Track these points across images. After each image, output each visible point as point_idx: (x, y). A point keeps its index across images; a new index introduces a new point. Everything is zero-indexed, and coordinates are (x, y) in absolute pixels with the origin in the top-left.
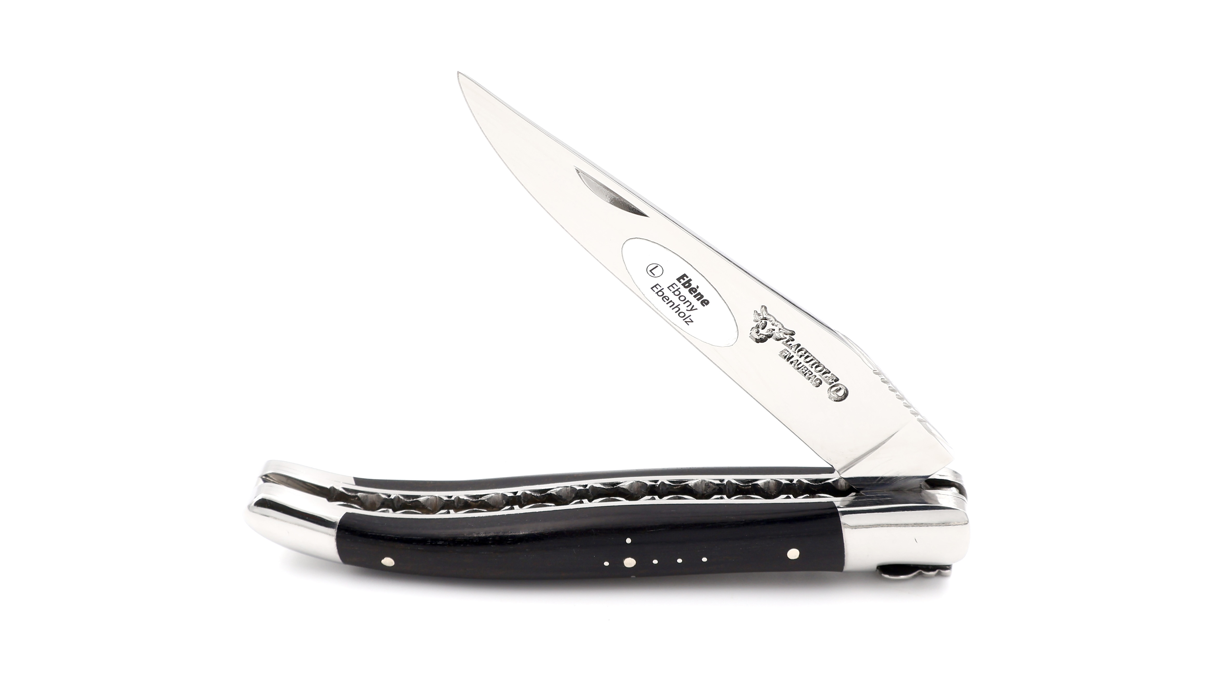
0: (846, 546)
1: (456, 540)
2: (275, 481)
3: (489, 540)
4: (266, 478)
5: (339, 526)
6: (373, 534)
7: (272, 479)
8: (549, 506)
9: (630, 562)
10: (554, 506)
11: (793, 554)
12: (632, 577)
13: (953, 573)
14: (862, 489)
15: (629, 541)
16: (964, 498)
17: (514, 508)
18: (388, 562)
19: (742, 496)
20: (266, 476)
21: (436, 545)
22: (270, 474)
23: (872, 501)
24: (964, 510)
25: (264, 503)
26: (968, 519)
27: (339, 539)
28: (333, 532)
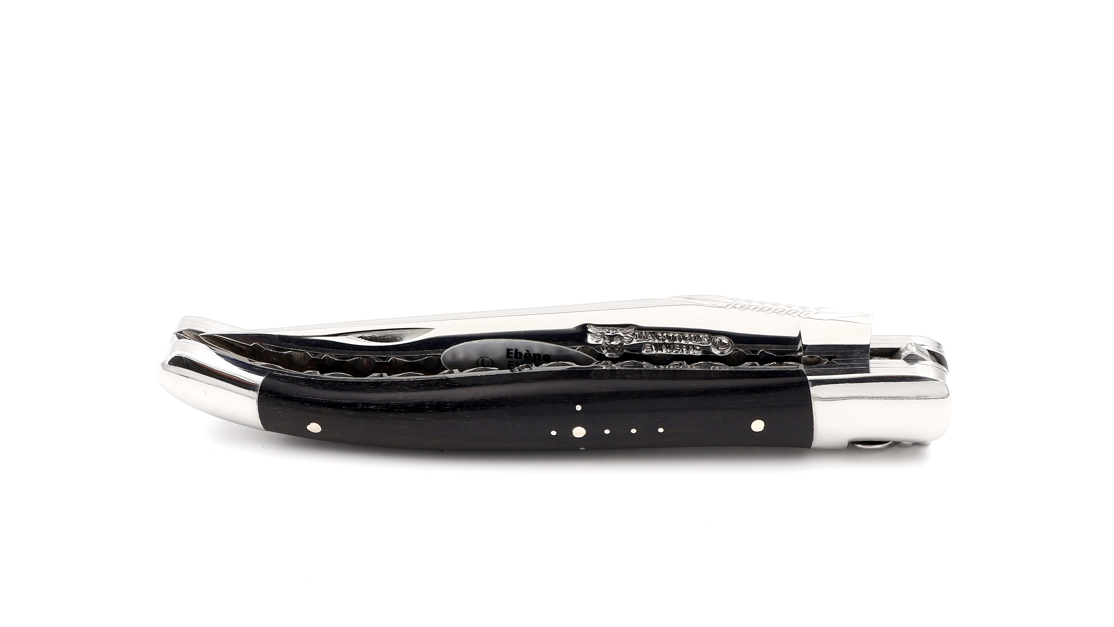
0: (815, 418)
1: (390, 404)
2: (190, 338)
3: (426, 405)
4: (180, 335)
5: (261, 386)
6: (299, 396)
7: (188, 337)
8: (491, 370)
9: (579, 432)
10: (498, 370)
11: (758, 426)
12: (581, 448)
13: (932, 450)
14: (834, 357)
15: (579, 408)
16: (945, 369)
17: (453, 371)
18: (314, 428)
19: (703, 362)
20: (181, 332)
21: (367, 410)
22: (184, 330)
23: (845, 370)
24: (945, 380)
25: (179, 362)
26: (949, 393)
27: (261, 402)
28: (255, 395)
